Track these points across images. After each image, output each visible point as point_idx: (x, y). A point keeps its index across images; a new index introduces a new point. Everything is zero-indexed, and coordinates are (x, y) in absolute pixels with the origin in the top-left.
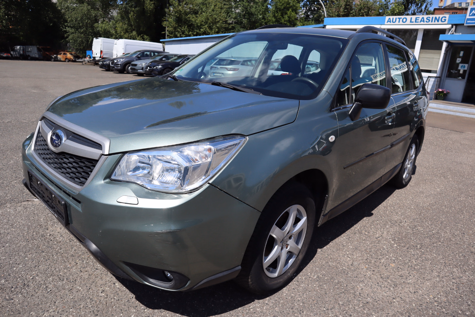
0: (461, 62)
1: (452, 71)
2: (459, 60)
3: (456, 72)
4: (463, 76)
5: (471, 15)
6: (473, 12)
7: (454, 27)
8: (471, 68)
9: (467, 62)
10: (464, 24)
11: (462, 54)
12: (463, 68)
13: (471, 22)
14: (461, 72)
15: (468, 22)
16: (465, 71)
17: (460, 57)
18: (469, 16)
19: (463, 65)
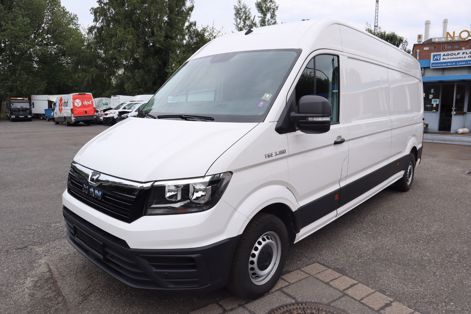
0: (433, 98)
1: (427, 106)
2: (431, 96)
3: (430, 106)
4: (436, 109)
5: (434, 60)
6: (436, 57)
7: (423, 69)
8: (442, 102)
9: (438, 98)
10: (430, 67)
11: (432, 91)
12: (435, 102)
13: (436, 65)
14: (434, 106)
15: (433, 65)
16: (437, 105)
17: (431, 94)
18: (433, 61)
19: (435, 100)
